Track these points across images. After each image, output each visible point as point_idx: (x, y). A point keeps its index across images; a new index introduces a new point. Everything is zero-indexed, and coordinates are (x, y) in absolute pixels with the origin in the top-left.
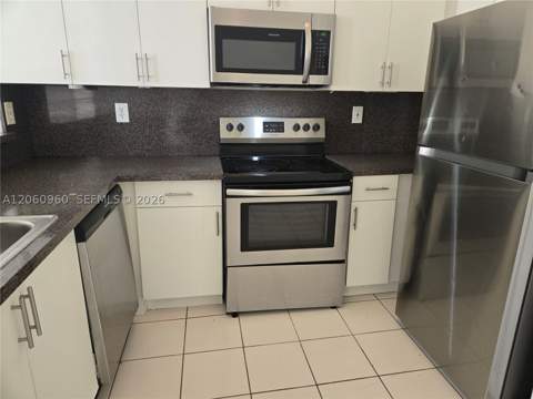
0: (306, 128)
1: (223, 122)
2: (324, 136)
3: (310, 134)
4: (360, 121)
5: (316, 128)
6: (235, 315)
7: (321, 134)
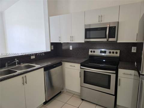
0: (113, 53)
1: (90, 50)
2: (119, 55)
3: (115, 55)
4: (135, 51)
5: (117, 53)
6: (83, 100)
7: (118, 55)
